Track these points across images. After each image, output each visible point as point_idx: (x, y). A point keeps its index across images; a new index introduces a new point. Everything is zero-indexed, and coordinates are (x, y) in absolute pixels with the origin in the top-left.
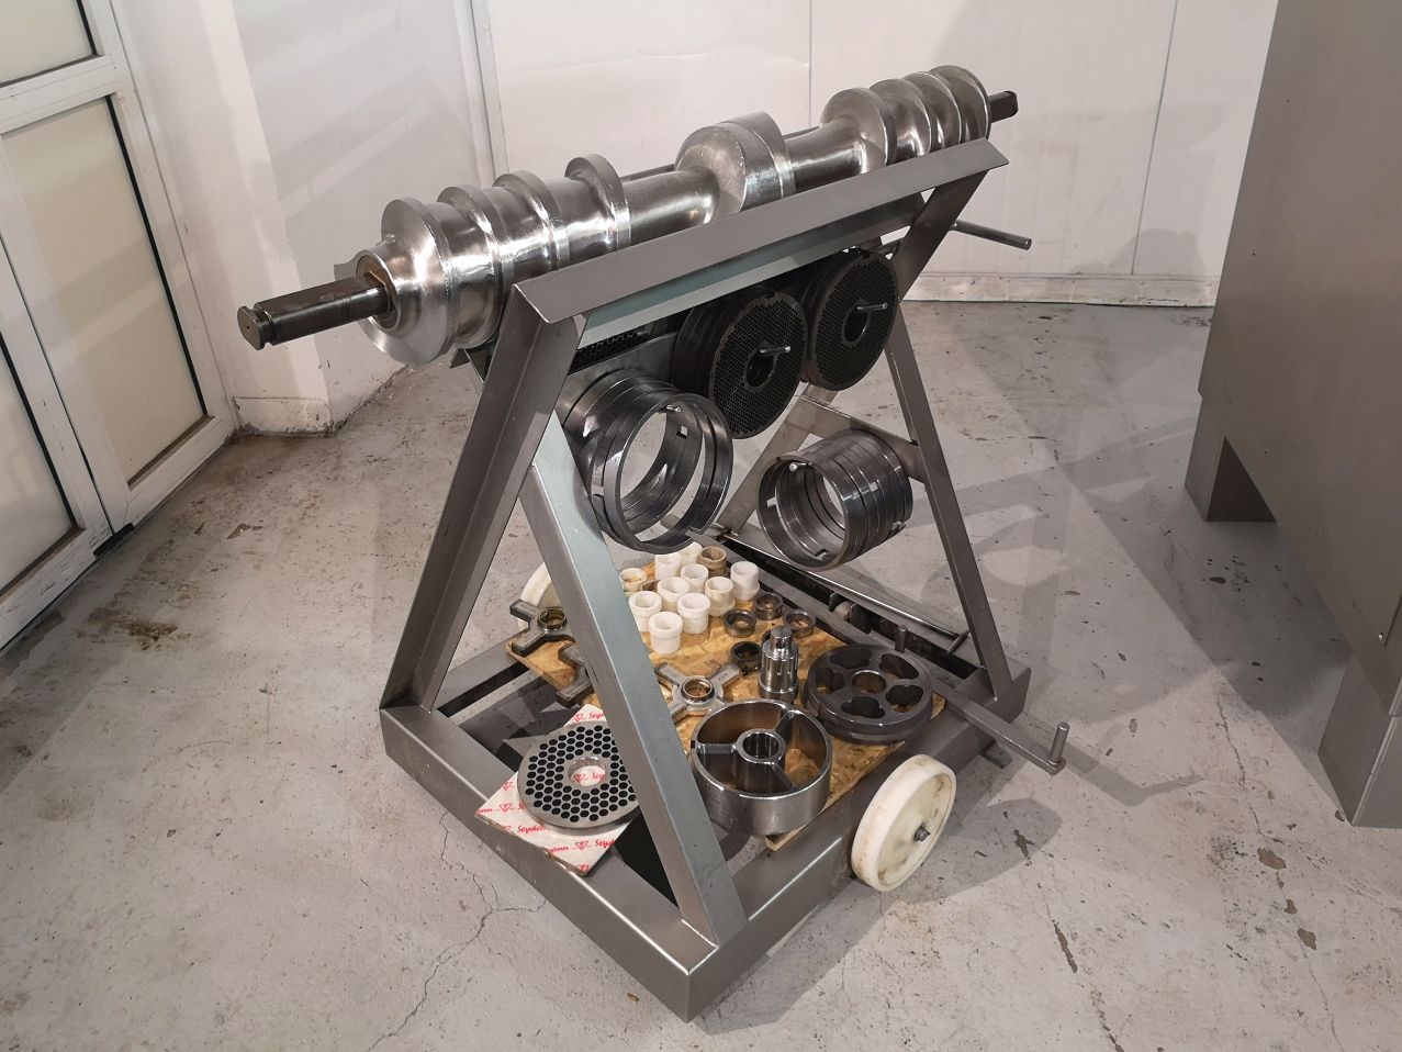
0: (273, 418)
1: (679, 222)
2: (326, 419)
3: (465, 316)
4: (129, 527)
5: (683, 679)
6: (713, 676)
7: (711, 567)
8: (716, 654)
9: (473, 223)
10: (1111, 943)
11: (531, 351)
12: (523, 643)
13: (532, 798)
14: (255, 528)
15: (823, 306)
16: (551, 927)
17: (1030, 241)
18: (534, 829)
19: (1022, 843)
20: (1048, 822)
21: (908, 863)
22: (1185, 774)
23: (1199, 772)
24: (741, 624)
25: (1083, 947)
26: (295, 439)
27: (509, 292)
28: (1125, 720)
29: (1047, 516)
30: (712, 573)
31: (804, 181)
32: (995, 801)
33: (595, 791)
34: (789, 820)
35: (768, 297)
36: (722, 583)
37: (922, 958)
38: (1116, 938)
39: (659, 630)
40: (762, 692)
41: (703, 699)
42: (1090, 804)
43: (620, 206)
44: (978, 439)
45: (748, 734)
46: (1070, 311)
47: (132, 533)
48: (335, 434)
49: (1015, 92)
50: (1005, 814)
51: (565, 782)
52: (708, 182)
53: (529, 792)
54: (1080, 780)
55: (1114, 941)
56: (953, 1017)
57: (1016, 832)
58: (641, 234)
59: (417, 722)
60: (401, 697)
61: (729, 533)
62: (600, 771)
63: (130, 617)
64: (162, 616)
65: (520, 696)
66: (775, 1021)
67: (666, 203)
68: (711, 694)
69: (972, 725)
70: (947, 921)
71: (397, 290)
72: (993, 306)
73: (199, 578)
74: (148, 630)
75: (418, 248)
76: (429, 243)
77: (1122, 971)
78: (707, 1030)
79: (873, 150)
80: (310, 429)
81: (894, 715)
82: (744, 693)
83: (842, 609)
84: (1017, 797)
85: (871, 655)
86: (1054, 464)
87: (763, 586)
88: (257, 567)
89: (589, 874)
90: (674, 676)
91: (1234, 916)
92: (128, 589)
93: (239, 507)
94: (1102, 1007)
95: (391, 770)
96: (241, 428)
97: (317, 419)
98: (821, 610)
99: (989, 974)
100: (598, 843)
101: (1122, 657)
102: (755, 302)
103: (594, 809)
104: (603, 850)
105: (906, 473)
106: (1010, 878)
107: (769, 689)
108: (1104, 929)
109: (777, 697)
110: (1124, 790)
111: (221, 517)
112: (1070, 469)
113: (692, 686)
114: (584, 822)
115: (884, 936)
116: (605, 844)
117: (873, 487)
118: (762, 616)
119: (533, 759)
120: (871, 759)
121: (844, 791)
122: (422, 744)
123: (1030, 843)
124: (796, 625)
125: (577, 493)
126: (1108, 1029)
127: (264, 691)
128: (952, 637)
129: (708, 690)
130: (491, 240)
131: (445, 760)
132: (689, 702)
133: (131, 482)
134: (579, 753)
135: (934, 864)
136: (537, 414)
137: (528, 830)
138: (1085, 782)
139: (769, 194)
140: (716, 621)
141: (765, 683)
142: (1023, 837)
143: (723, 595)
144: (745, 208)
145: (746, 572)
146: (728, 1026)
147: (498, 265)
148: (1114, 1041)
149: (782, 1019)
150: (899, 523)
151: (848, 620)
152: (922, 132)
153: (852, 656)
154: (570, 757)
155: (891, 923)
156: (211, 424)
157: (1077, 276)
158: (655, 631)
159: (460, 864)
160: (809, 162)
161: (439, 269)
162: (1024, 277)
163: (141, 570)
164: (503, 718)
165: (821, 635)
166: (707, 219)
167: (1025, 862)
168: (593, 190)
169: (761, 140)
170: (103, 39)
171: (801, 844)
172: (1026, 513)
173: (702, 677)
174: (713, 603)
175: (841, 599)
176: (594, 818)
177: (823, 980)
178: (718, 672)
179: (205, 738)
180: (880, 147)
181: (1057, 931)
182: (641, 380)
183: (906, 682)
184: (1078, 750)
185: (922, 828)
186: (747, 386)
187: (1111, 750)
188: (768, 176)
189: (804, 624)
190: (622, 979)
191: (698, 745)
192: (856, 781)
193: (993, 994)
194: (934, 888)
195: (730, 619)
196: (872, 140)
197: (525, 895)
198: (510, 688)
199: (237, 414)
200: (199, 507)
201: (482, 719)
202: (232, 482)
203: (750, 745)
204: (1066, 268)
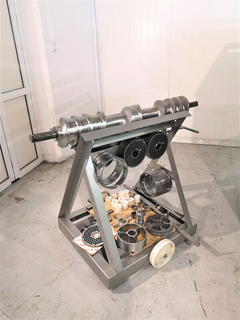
0: (51, 159)
1: (118, 124)
2: (61, 160)
3: (71, 139)
4: (19, 179)
5: (120, 218)
6: (126, 218)
7: (130, 195)
8: (128, 214)
9: (75, 123)
10: (206, 286)
11: (85, 147)
12: (89, 208)
13: (84, 239)
14: (43, 181)
15: (150, 142)
16: (85, 267)
17: (199, 132)
18: (83, 245)
19: (190, 262)
20: (197, 258)
21: (163, 263)
22: (231, 251)
23: (235, 251)
24: (135, 208)
25: (200, 286)
26: (55, 163)
27: (80, 136)
28: (220, 238)
29: (210, 192)
30: (130, 196)
31: (144, 118)
32: (186, 252)
33: (97, 239)
34: (137, 250)
35: (137, 140)
36: (132, 199)
37: (163, 284)
38: (208, 285)
39: (117, 207)
40: (136, 222)
41: (123, 223)
42: (208, 255)
43: (104, 121)
44: (198, 174)
45: (130, 230)
46: (225, 148)
47: (19, 180)
48: (62, 163)
49: (197, 101)
50: (188, 255)
51: (91, 236)
52: (125, 117)
53: (83, 237)
54: (206, 250)
55: (207, 286)
56: (167, 298)
57: (189, 259)
58: (108, 126)
59: (65, 221)
60: (62, 216)
61: (137, 189)
62: (99, 235)
63: (16, 196)
64: (21, 197)
65: (89, 219)
66: (128, 293)
67: (115, 121)
68: (125, 222)
69: (182, 235)
70: (170, 277)
71: (59, 134)
72: (207, 146)
73: (30, 190)
74: (19, 199)
75: (64, 126)
76: (65, 126)
77: (208, 293)
78: (113, 293)
79: (161, 112)
80: (58, 162)
81: (163, 230)
82: (132, 222)
83: (159, 207)
84: (191, 252)
85: (161, 217)
86: (214, 180)
87: (141, 200)
88: (42, 188)
89: (93, 256)
90: (118, 217)
91: (237, 284)
92: (17, 191)
93: (41, 176)
94: (201, 300)
95: (59, 231)
96: (44, 161)
97: (59, 160)
98: (153, 206)
99: (177, 289)
100: (96, 250)
101: (222, 224)
102: (134, 140)
103: (96, 242)
104: (96, 251)
105: (171, 178)
106: (186, 269)
107: (137, 222)
108: (205, 283)
109: (139, 224)
110: (216, 253)
111: (37, 178)
112: (218, 182)
113: (122, 220)
114: (93, 245)
115: (155, 278)
116: (97, 250)
117: (163, 180)
118: (139, 206)
119: (86, 231)
120: (157, 239)
121: (149, 245)
122: (65, 226)
123: (192, 262)
124: (147, 209)
125: (94, 176)
126: (202, 305)
127: (38, 213)
128: (181, 215)
129: (125, 221)
130: (77, 126)
131: (69, 230)
132: (120, 223)
133: (20, 170)
134: (95, 231)
135: (170, 264)
136: (86, 159)
137: (82, 245)
138: (207, 250)
139: (137, 120)
140: (130, 207)
141: (136, 221)
142: (191, 261)
143: (132, 201)
144: (131, 122)
145: (138, 197)
146: (118, 292)
147: (78, 131)
148: (203, 308)
149: (129, 293)
150: (169, 189)
151: (159, 210)
152: (173, 109)
153: (157, 217)
154: (93, 231)
155: (158, 275)
156: (38, 159)
157: (227, 140)
158: (116, 208)
159: (69, 252)
160: (147, 114)
161: (66, 131)
162: (215, 140)
163: (20, 187)
164: (84, 223)
165: (152, 212)
166: (124, 123)
167: (190, 266)
168: (100, 118)
169: (136, 110)
170: (25, 85)
171: (139, 255)
172: (206, 191)
173: (124, 218)
174: (129, 203)
175: (158, 205)
176: (95, 244)
177: (140, 286)
178: (127, 217)
179: (25, 221)
180: (163, 111)
181: (195, 282)
182: (111, 154)
183: (167, 223)
184: (207, 243)
185: (166, 255)
186: (132, 157)
187: (215, 244)
188: (137, 117)
189: (148, 209)
190: (97, 280)
191: (119, 231)
192: (153, 243)
193: (177, 294)
194: (169, 269)
195: (133, 207)
196: (162, 110)
197: (81, 260)
198: (87, 217)
199: (44, 158)
200: (33, 176)
201: (80, 223)
202: (40, 171)
203: (130, 233)
204: (224, 138)
